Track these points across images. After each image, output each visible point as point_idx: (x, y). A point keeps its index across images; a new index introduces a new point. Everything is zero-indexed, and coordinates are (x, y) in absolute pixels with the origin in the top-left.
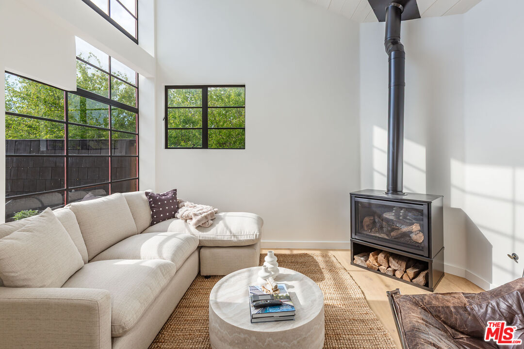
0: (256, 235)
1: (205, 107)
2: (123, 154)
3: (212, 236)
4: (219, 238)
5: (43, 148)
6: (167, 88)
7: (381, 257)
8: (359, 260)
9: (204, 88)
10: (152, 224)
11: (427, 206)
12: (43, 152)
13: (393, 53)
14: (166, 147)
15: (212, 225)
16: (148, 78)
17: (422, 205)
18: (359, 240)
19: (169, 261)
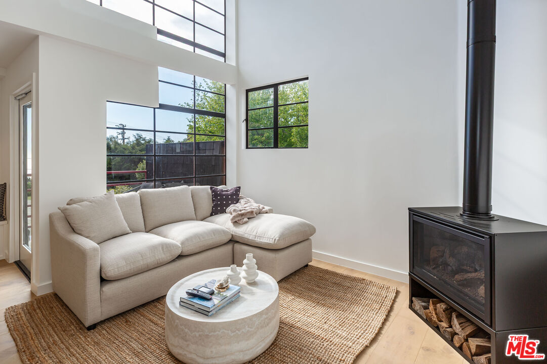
0: (275, 239)
1: (276, 105)
2: (218, 154)
3: (241, 233)
4: (246, 236)
5: (178, 150)
6: (248, 91)
7: (441, 307)
8: (418, 304)
9: (275, 86)
10: (211, 215)
11: (489, 240)
12: (178, 153)
14: (247, 148)
15: (246, 222)
16: (231, 85)
17: (483, 237)
19: (179, 244)
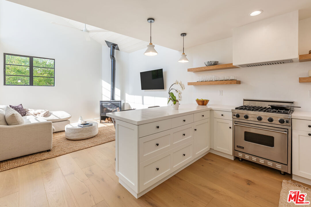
1: (31, 66)
6: (5, 54)
8: (103, 121)
9: (31, 58)
13: (112, 60)
14: (5, 85)
15: (50, 115)
17: (119, 102)
18: (103, 115)
